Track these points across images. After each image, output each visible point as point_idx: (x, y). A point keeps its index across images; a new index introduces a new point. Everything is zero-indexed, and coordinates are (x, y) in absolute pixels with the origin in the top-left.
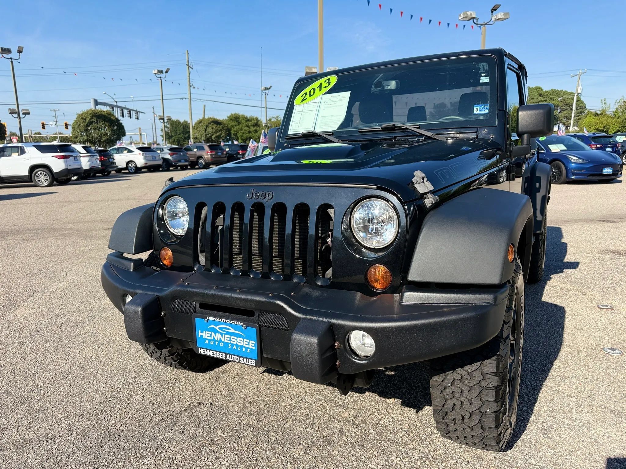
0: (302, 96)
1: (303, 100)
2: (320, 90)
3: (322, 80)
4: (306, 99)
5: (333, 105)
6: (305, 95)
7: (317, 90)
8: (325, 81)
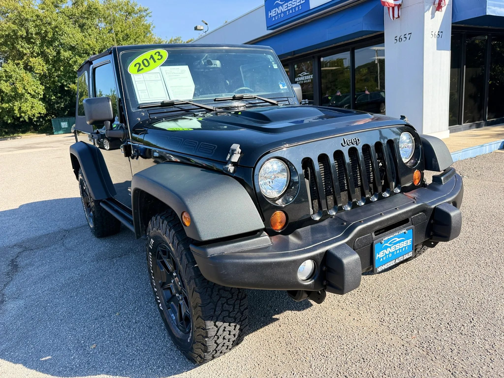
0: (135, 65)
1: (139, 70)
2: (155, 61)
3: (152, 52)
4: (142, 69)
5: (177, 77)
6: (138, 65)
7: (151, 61)
8: (155, 54)
